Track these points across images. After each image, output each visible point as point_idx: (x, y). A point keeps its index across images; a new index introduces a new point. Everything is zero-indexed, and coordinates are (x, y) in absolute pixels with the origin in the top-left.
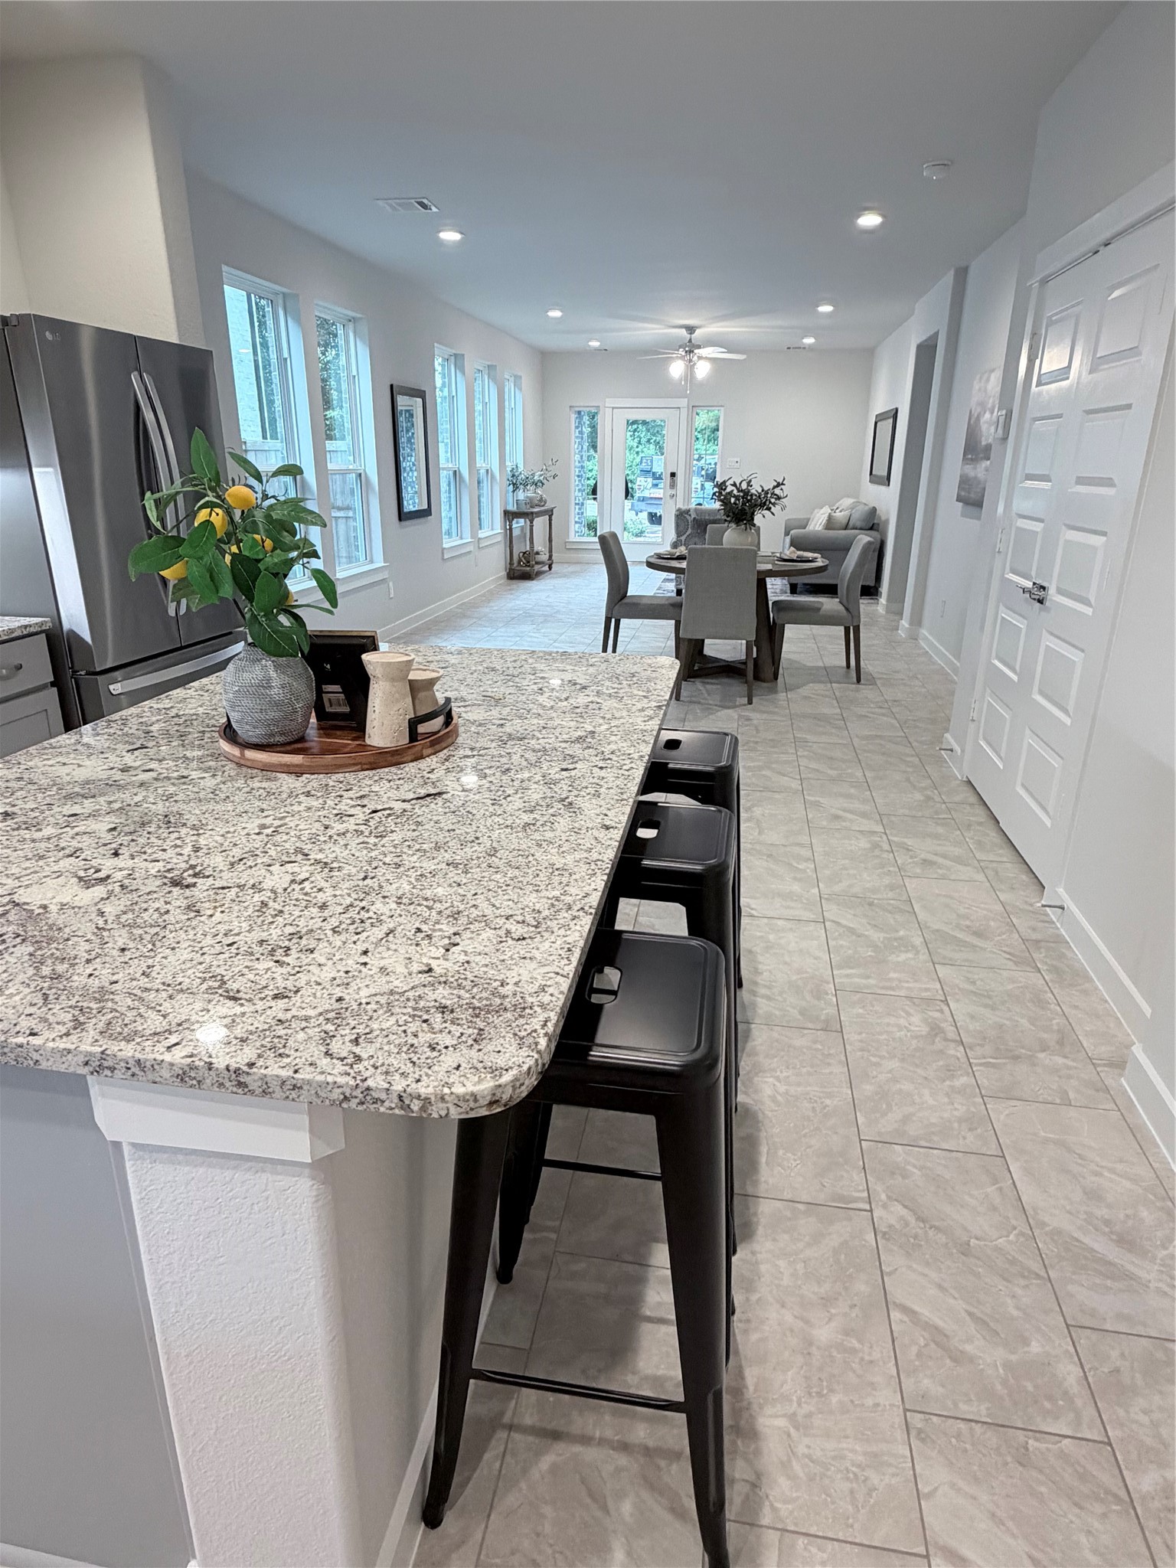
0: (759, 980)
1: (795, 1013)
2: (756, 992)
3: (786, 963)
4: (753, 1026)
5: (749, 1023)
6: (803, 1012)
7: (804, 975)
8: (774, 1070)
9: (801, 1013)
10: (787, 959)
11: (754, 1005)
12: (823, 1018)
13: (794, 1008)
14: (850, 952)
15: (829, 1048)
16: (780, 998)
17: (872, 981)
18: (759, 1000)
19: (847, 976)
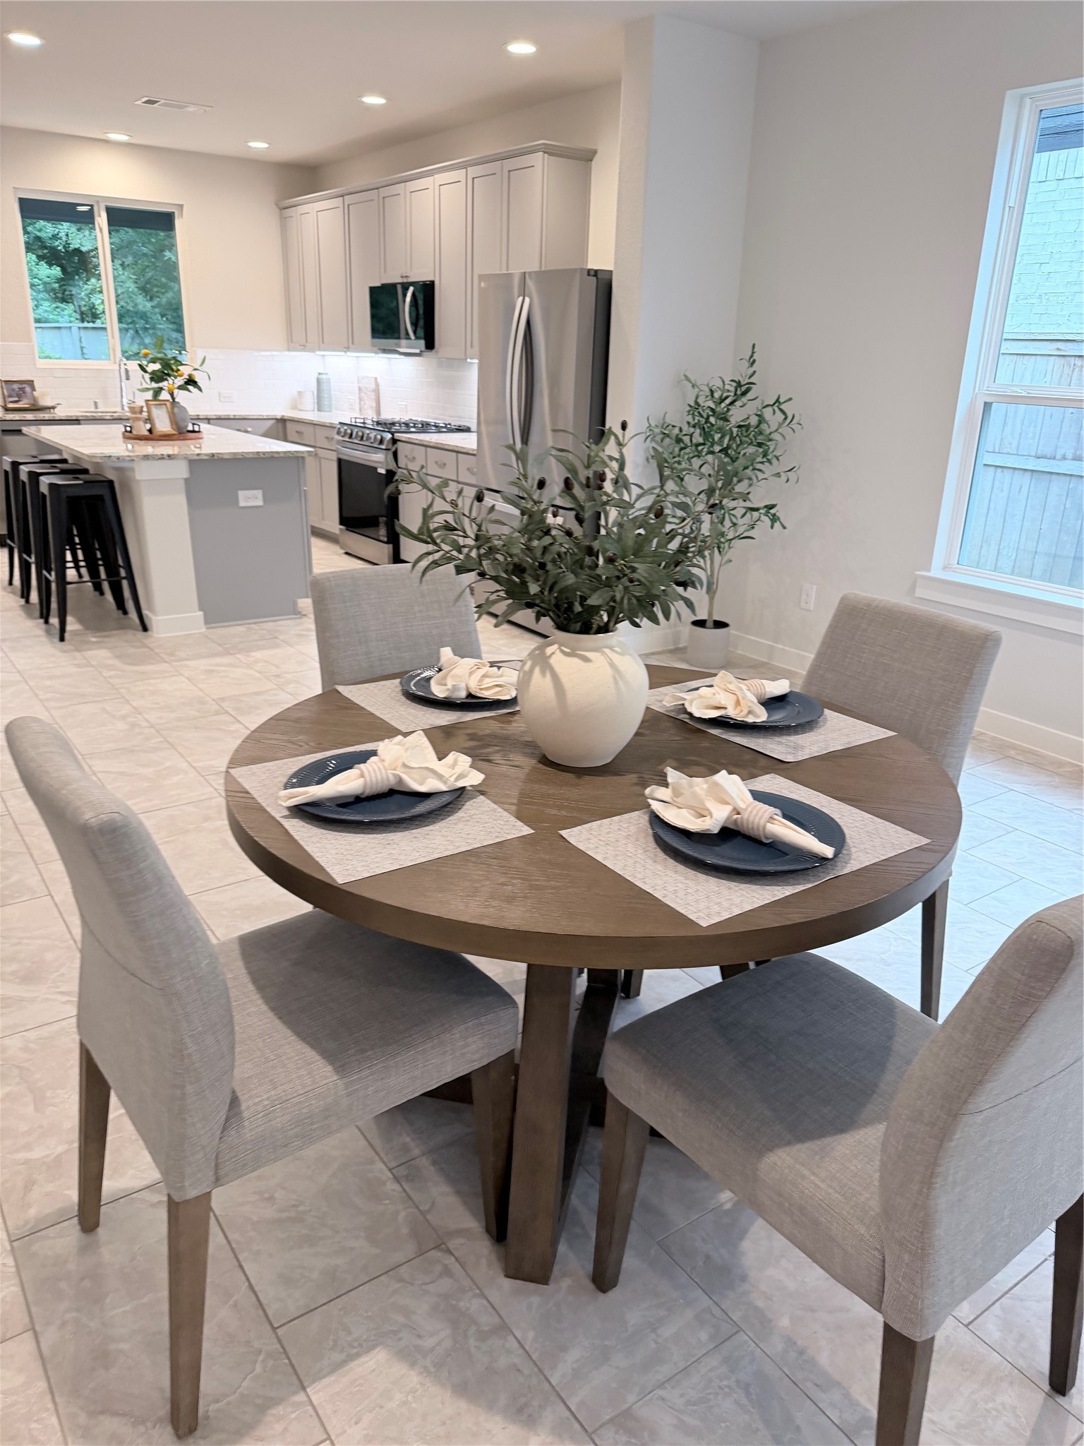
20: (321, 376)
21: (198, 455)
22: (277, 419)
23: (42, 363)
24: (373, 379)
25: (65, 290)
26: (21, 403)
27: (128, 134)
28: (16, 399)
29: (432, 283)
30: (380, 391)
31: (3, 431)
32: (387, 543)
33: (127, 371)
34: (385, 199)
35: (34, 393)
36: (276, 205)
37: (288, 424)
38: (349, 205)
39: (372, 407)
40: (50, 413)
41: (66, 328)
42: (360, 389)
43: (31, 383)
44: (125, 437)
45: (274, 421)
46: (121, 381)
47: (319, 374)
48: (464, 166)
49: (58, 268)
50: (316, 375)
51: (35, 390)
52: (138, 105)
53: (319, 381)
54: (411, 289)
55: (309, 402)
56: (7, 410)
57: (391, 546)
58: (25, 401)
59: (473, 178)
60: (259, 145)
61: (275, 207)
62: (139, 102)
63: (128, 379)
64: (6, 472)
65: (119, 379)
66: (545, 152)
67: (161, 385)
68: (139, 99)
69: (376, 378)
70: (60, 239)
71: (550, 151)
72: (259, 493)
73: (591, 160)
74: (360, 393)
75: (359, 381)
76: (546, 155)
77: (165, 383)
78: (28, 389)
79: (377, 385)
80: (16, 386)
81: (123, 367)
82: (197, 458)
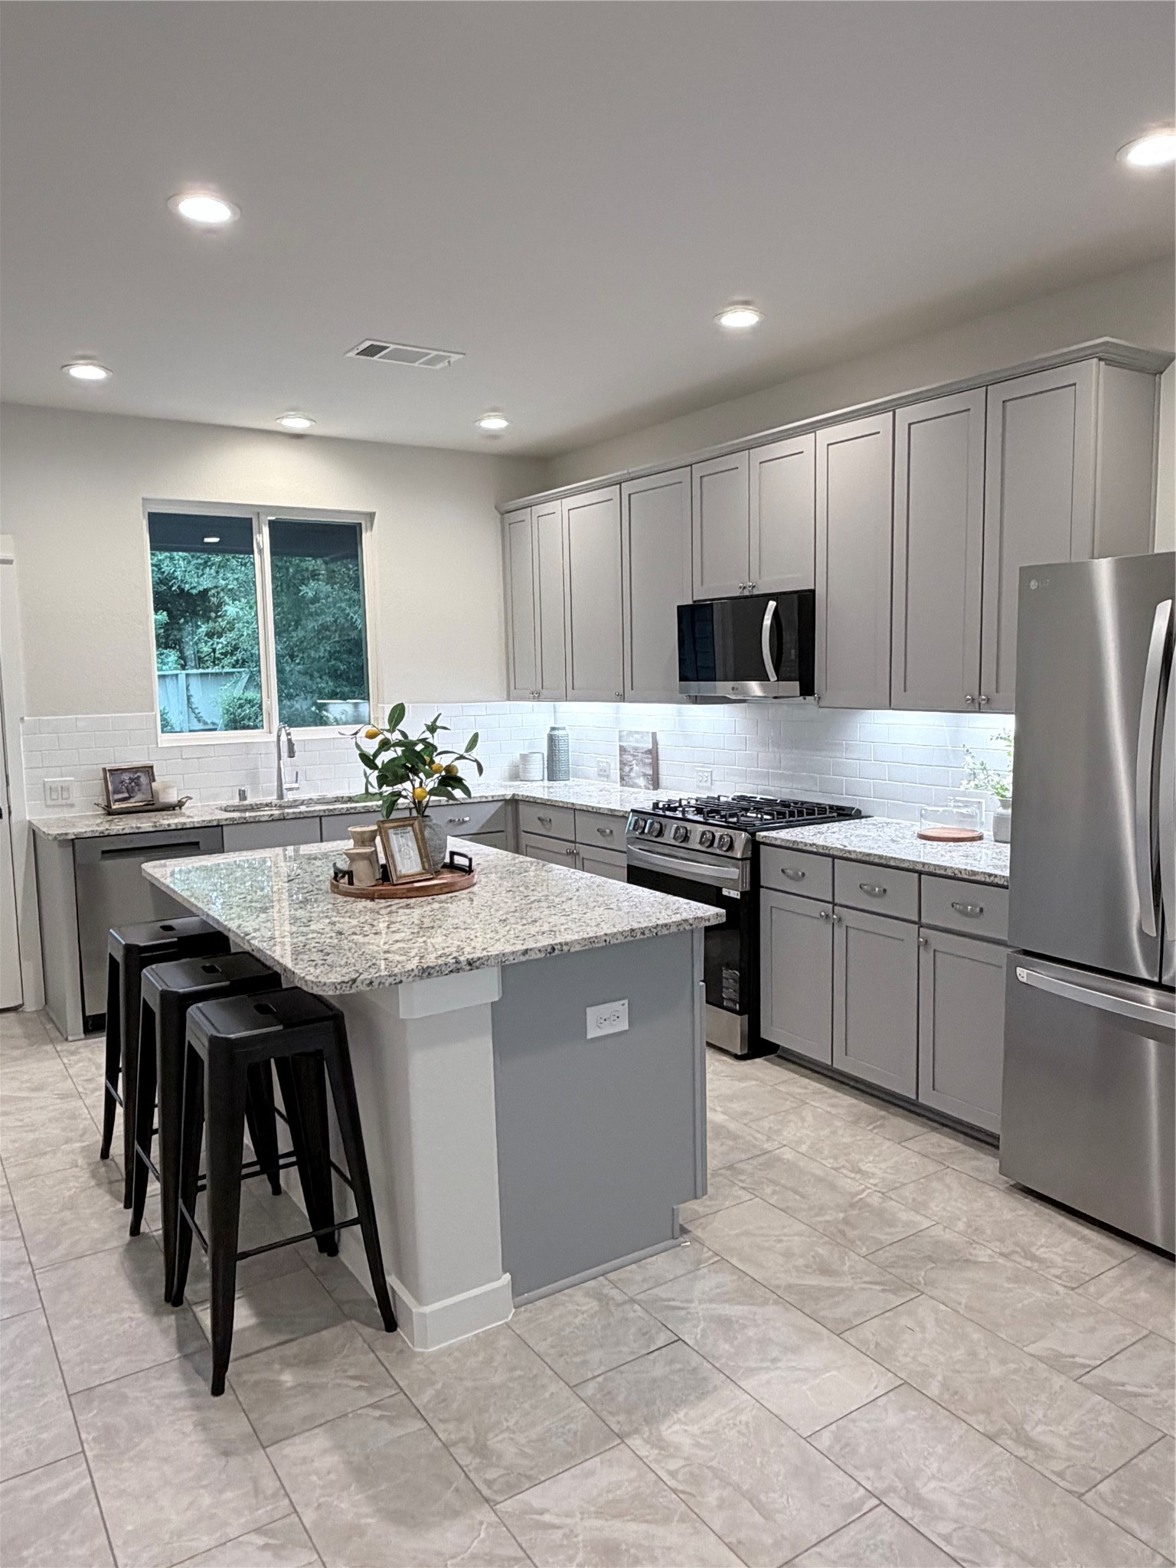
0: (196, 1416)
1: (131, 1393)
2: (192, 1396)
3: (166, 1460)
4: (178, 1355)
5: (185, 1356)
6: (123, 1399)
7: (132, 1453)
8: (138, 1325)
9: (124, 1396)
10: (167, 1469)
11: (186, 1379)
12: (96, 1403)
13: (136, 1399)
14: (66, 1537)
15: (82, 1371)
16: (157, 1402)
17: (28, 1494)
18: (184, 1389)
19: (67, 1485)
20: (554, 733)
21: (525, 952)
22: (505, 800)
23: (165, 740)
24: (651, 735)
25: (169, 635)
26: (132, 800)
27: (311, 417)
28: (126, 795)
29: (812, 593)
30: (660, 750)
31: (104, 852)
32: (739, 1013)
33: (290, 743)
34: (705, 479)
35: (153, 784)
36: (496, 508)
37: (522, 807)
38: (630, 495)
39: (645, 775)
40: (176, 816)
41: (172, 675)
42: (622, 750)
43: (149, 770)
44: (335, 889)
45: (500, 804)
46: (279, 758)
47: (553, 729)
48: (892, 407)
49: (165, 613)
50: (548, 731)
51: (154, 780)
52: (350, 357)
53: (552, 740)
54: (772, 604)
55: (537, 767)
56: (110, 812)
57: (746, 1017)
58: (139, 797)
59: (910, 425)
60: (494, 423)
61: (495, 511)
62: (352, 354)
63: (291, 754)
64: (113, 962)
65: (276, 755)
66: (1100, 359)
67: (398, 787)
68: (352, 349)
69: (654, 735)
70: (176, 578)
71: (1110, 358)
72: (621, 1007)
73: (1161, 373)
74: (621, 755)
75: (621, 738)
76: (1102, 363)
77: (407, 785)
78: (144, 780)
79: (655, 743)
80: (126, 777)
81: (284, 738)
82: (523, 958)
